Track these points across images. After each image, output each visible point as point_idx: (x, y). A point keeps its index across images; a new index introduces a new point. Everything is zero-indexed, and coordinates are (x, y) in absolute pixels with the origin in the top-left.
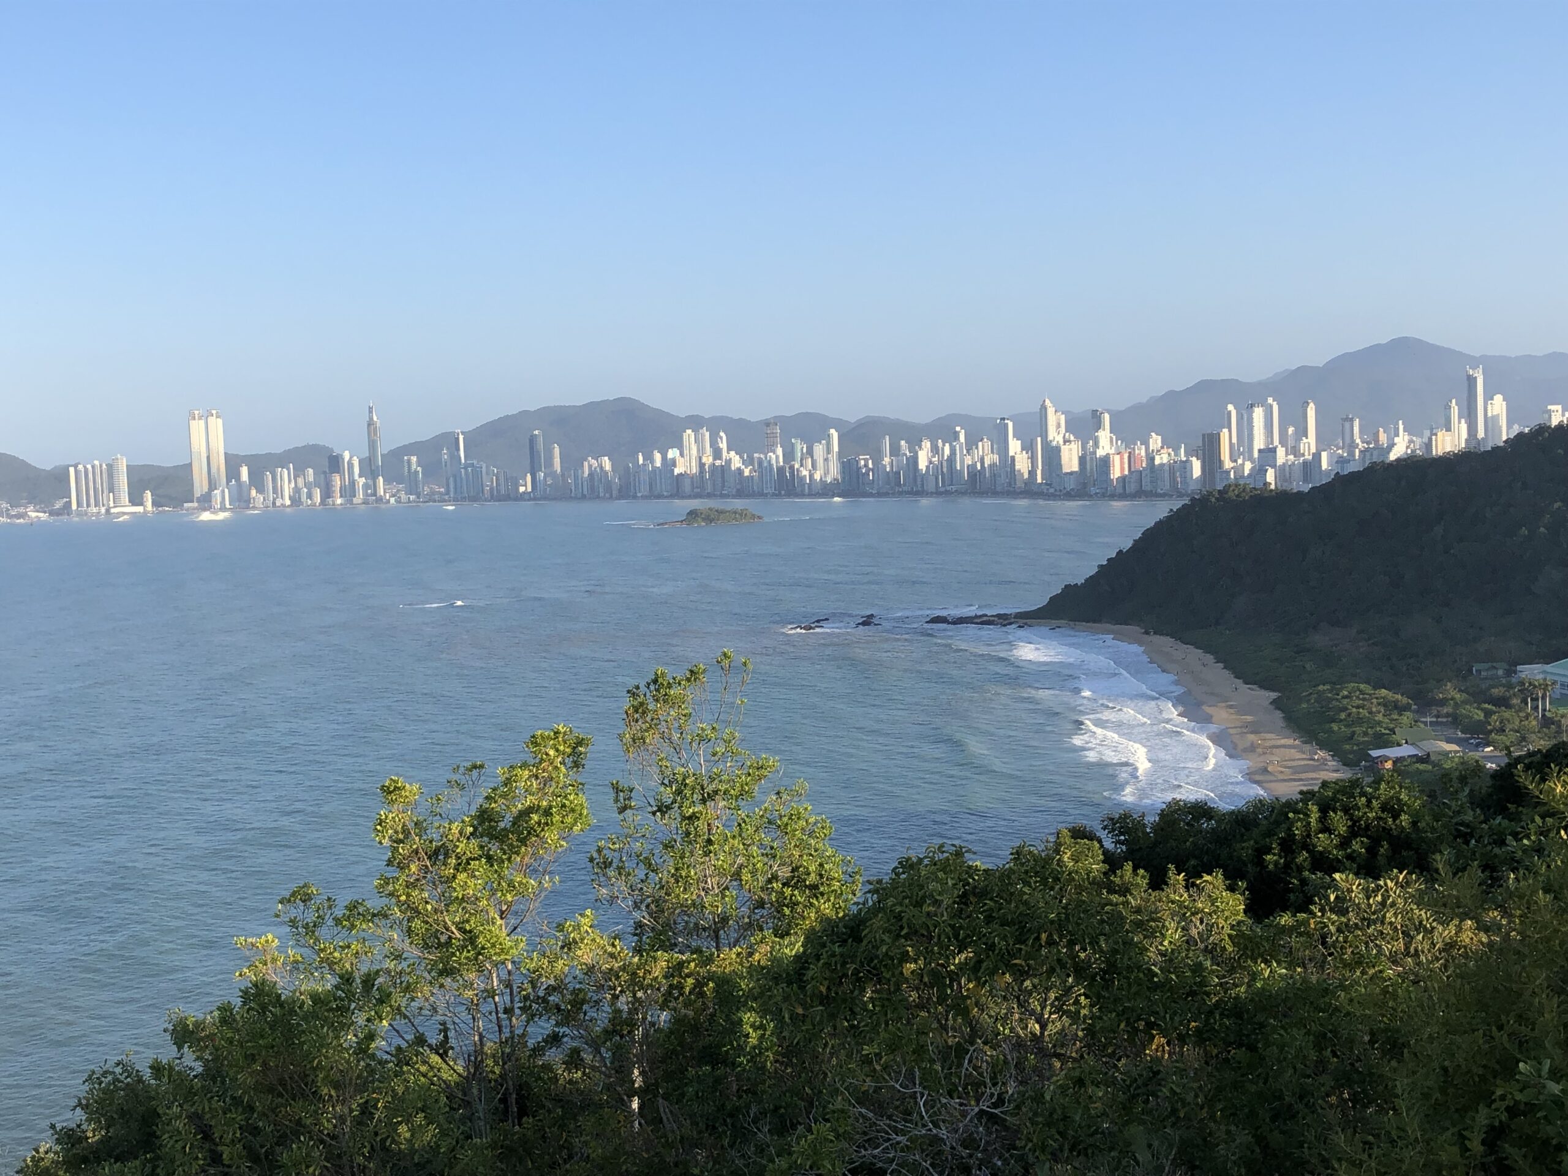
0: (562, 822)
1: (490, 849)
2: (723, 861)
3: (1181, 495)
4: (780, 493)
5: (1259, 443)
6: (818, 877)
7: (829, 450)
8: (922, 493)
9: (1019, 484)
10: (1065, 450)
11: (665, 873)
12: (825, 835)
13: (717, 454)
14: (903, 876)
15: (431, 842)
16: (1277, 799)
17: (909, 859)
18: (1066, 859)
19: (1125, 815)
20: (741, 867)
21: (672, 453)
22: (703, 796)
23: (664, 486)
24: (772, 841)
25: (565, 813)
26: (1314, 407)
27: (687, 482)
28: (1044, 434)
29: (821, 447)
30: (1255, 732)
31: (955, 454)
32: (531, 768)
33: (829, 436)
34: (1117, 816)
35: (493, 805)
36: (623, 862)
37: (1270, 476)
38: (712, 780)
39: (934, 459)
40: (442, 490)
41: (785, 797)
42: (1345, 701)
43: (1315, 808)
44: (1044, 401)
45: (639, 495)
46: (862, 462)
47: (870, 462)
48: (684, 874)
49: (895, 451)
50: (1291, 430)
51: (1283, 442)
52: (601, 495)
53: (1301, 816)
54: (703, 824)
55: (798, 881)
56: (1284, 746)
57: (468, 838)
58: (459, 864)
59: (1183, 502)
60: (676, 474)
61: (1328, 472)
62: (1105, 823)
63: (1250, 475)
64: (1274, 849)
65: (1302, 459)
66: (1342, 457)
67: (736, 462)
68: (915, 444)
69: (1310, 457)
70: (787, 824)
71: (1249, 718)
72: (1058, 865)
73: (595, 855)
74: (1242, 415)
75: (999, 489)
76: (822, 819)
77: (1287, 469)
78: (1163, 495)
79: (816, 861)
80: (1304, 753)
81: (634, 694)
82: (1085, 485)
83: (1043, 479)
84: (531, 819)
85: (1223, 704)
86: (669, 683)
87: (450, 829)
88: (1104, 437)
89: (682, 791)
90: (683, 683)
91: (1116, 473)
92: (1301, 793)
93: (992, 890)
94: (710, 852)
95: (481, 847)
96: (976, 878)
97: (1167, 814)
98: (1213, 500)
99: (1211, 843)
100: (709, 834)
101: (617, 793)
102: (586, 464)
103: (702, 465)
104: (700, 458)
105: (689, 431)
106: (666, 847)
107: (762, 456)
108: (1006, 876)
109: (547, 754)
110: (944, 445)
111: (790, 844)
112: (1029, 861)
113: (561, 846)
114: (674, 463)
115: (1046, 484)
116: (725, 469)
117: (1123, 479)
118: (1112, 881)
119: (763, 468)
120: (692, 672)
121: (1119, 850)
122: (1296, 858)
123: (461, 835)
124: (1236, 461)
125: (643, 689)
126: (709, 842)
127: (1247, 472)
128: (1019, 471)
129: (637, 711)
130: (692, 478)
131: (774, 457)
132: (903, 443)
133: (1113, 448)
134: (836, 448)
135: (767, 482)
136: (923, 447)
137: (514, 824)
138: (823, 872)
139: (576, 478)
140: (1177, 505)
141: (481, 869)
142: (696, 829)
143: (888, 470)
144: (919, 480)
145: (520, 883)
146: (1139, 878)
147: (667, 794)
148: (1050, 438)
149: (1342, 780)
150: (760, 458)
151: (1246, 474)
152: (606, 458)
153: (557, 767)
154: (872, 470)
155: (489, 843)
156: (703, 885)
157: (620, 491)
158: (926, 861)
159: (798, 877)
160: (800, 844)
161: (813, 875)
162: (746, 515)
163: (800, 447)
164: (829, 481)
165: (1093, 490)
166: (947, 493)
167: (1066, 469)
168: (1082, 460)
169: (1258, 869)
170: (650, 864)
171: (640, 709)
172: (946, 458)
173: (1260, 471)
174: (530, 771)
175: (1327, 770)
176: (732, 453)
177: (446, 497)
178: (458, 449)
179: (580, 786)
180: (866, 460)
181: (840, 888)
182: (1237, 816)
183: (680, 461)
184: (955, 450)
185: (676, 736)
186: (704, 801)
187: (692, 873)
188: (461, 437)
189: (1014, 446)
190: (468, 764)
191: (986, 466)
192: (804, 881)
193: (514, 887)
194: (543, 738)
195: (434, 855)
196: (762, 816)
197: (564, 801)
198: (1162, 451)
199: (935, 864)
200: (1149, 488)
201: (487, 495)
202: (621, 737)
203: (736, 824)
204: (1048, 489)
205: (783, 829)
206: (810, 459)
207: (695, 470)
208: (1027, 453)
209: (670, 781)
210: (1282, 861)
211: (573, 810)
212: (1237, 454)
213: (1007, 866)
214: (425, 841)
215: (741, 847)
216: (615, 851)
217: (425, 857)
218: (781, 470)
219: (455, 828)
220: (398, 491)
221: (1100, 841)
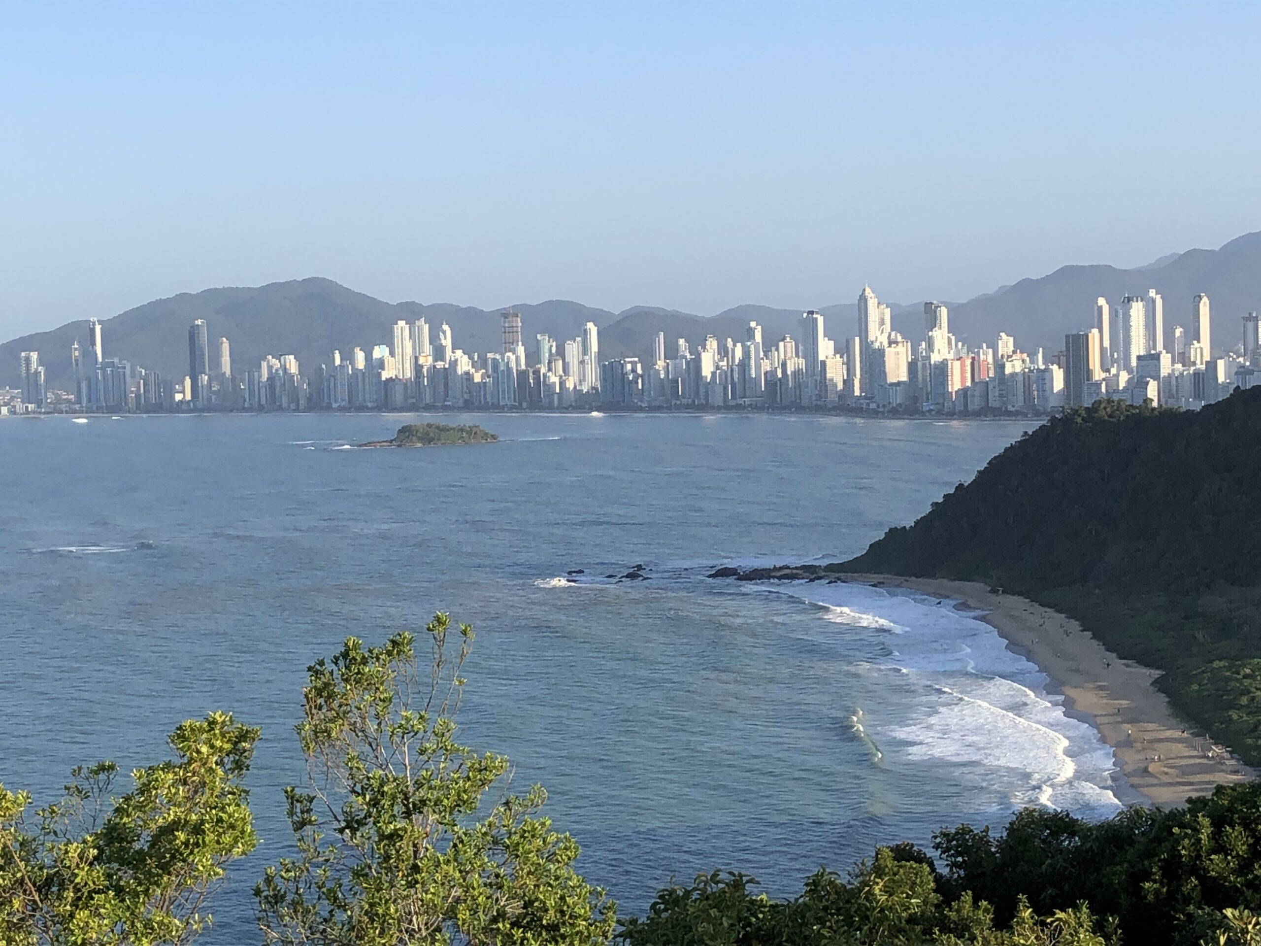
0: (218, 842)
1: (120, 878)
2: (433, 894)
3: (1038, 414)
4: (521, 404)
5: (1138, 348)
6: (558, 915)
7: (585, 350)
8: (706, 407)
9: (832, 397)
10: (890, 352)
11: (356, 909)
12: (569, 859)
13: (439, 353)
14: (664, 915)
15: (41, 869)
16: (1157, 808)
17: (672, 892)
18: (877, 892)
19: (963, 829)
20: (457, 900)
21: (380, 352)
22: (408, 808)
23: (367, 396)
24: (498, 866)
25: (221, 830)
26: (1208, 302)
27: (399, 389)
28: (863, 332)
29: (575, 345)
30: (1131, 722)
31: (749, 358)
32: (177, 770)
33: (585, 330)
34: (953, 831)
35: (125, 820)
36: (300, 895)
37: (1152, 391)
38: (419, 785)
39: (721, 364)
40: (72, 397)
41: (515, 808)
42: (1247, 682)
43: (1206, 821)
44: (864, 290)
45: (335, 405)
46: (629, 367)
47: (639, 366)
48: (381, 911)
49: (672, 352)
50: (1178, 331)
51: (1168, 348)
52: (285, 405)
53: (1189, 831)
54: (408, 845)
55: (532, 920)
56: (1168, 740)
57: (91, 864)
58: (79, 899)
59: (1042, 423)
60: (383, 379)
61: (1226, 386)
62: (938, 840)
63: (1126, 389)
64: (1155, 874)
65: (1192, 368)
66: (1243, 367)
67: (464, 364)
68: (697, 344)
69: (1203, 367)
70: (518, 844)
71: (1124, 703)
72: (867, 898)
73: (262, 886)
74: (1117, 312)
75: (805, 402)
76: (565, 838)
77: (1174, 382)
78: (1017, 413)
79: (556, 893)
80: (1195, 748)
81: (317, 672)
82: (915, 399)
83: (861, 392)
84: (176, 838)
85: (1091, 686)
86: (364, 657)
87: (67, 852)
88: (940, 337)
89: (380, 800)
90: (383, 657)
91: (956, 383)
92: (1190, 800)
93: (780, 934)
94: (417, 882)
95: (109, 876)
96: (761, 916)
97: (1018, 830)
98: (1079, 420)
99: (1073, 866)
100: (415, 858)
101: (292, 803)
102: (264, 365)
103: (418, 368)
104: (416, 358)
105: (402, 323)
106: (357, 874)
107: (498, 357)
108: (798, 913)
109: (198, 752)
110: (735, 345)
111: (522, 870)
112: (829, 893)
113: (216, 874)
114: (381, 364)
115: (866, 398)
116: (449, 372)
117: (964, 392)
118: (946, 916)
119: (498, 372)
120: (394, 643)
121: (956, 876)
122: (1182, 885)
123: (81, 859)
124: (1108, 371)
125: (329, 666)
126: (416, 869)
127: (1122, 385)
128: (832, 380)
129: (319, 694)
130: (405, 385)
131: (513, 357)
132: (682, 342)
133: (952, 352)
134: (594, 347)
135: (503, 391)
136: (708, 347)
137: (152, 846)
138: (565, 908)
139: (251, 382)
140: (1032, 426)
141: (107, 906)
142: (397, 852)
143: (662, 376)
144: (702, 390)
145: (161, 924)
146: (981, 912)
147: (359, 803)
148: (871, 338)
149: (1242, 785)
150: (494, 359)
151: (1121, 388)
152: (292, 357)
153: (211, 768)
154: (642, 376)
155: (119, 870)
156: (406, 925)
157: (309, 399)
158: (695, 895)
159: (533, 913)
160: (536, 870)
161: (551, 912)
162: (475, 433)
163: (547, 345)
164: (585, 390)
165: (926, 407)
166: (739, 408)
167: (891, 379)
168: (912, 367)
169: (1134, 900)
170: (336, 898)
171: (325, 692)
172: (737, 361)
173: (1138, 384)
174: (176, 774)
175: (1223, 771)
176: (459, 352)
177: (77, 407)
178: (93, 343)
179: (243, 795)
180: (634, 364)
181: (587, 929)
182: (1106, 831)
183: (389, 362)
184: (749, 351)
185: (372, 727)
186: (408, 814)
187: (392, 910)
188: (98, 328)
189: (825, 348)
190: (93, 766)
191: (789, 373)
192: (541, 919)
193: (152, 929)
194: (192, 730)
195: (44, 887)
196: (485, 834)
197: (220, 814)
198: (1014, 357)
199: (707, 898)
200: (997, 405)
201: (132, 403)
202: (299, 729)
203: (452, 844)
204: (868, 404)
205: (513, 850)
206: (561, 362)
207: (409, 374)
208: (841, 357)
209: (362, 787)
210: (1165, 890)
211: (232, 827)
212: (1110, 362)
213: (801, 900)
214: (33, 868)
215: (458, 875)
216: (288, 880)
217: (33, 889)
218: (522, 375)
219: (74, 850)
220: (12, 398)
221: (931, 865)
